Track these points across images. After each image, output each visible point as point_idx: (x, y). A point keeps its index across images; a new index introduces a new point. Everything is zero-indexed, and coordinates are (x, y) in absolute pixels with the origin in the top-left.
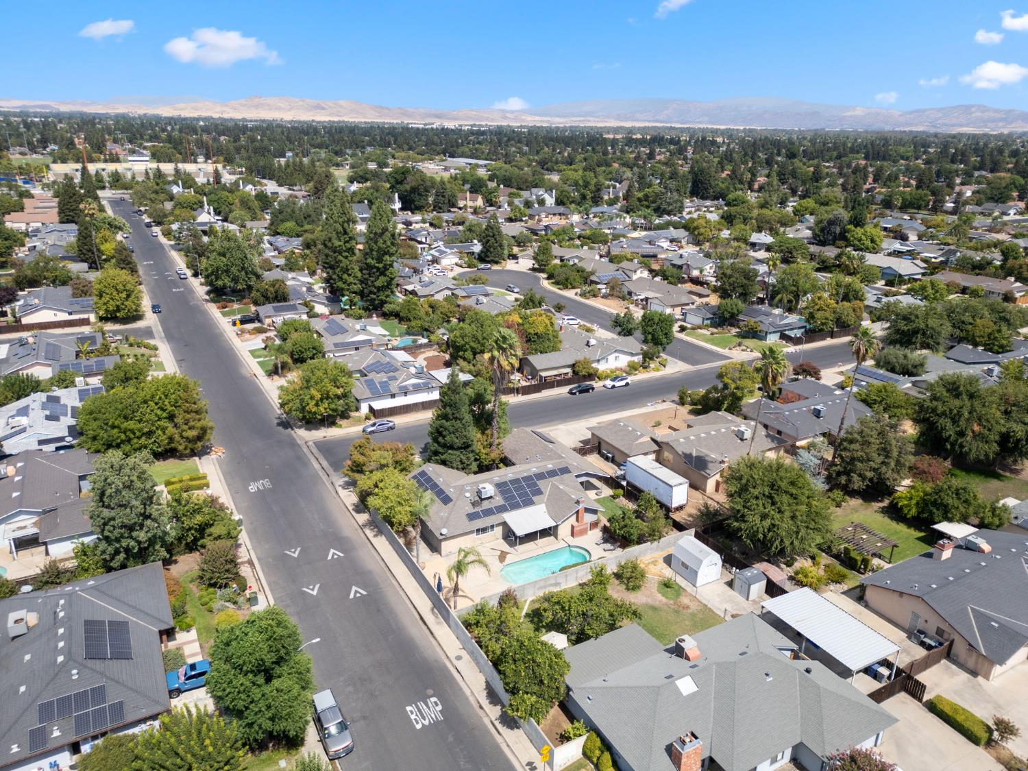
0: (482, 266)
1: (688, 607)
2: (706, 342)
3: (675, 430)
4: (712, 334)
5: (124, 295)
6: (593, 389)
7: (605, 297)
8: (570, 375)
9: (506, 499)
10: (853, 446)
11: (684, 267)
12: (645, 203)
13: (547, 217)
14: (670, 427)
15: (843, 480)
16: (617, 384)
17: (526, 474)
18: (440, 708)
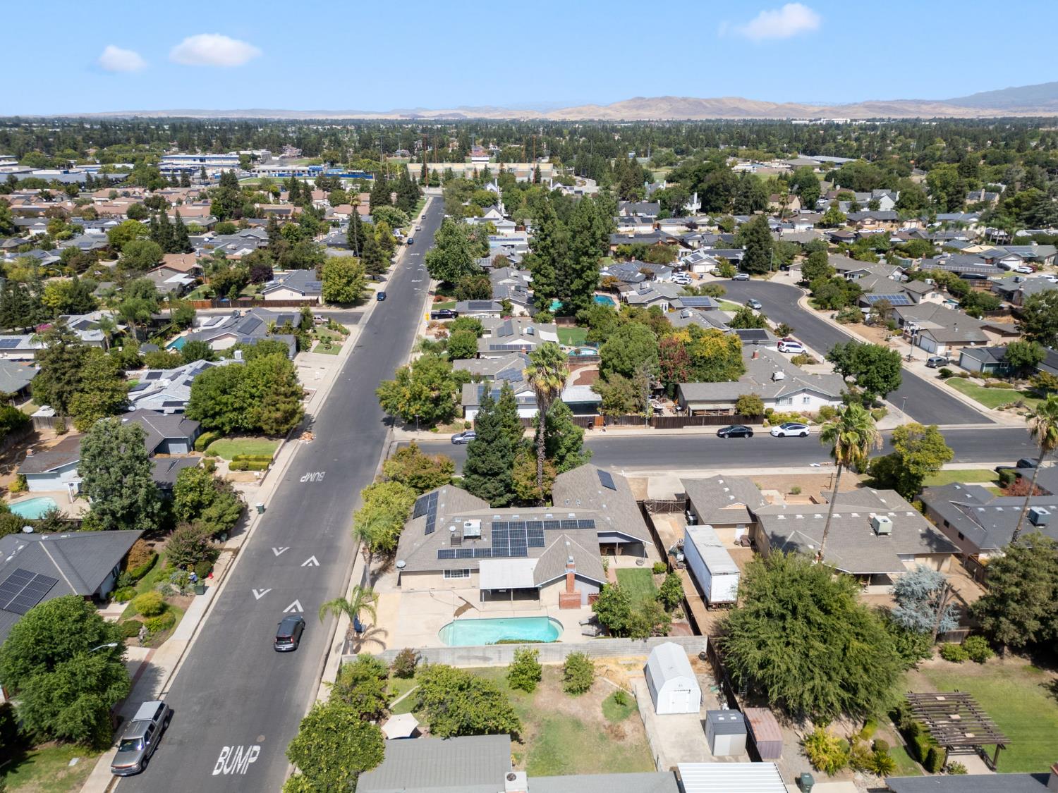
0: (738, 276)
1: (622, 737)
2: (970, 396)
3: (815, 502)
4: (986, 386)
5: (345, 281)
6: (751, 434)
7: (870, 323)
8: (731, 413)
9: (494, 543)
10: (1006, 577)
11: (1016, 295)
12: (1014, 210)
13: (873, 223)
14: (812, 499)
15: (988, 623)
16: (788, 432)
17: (536, 519)
18: (253, 760)
